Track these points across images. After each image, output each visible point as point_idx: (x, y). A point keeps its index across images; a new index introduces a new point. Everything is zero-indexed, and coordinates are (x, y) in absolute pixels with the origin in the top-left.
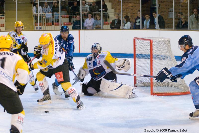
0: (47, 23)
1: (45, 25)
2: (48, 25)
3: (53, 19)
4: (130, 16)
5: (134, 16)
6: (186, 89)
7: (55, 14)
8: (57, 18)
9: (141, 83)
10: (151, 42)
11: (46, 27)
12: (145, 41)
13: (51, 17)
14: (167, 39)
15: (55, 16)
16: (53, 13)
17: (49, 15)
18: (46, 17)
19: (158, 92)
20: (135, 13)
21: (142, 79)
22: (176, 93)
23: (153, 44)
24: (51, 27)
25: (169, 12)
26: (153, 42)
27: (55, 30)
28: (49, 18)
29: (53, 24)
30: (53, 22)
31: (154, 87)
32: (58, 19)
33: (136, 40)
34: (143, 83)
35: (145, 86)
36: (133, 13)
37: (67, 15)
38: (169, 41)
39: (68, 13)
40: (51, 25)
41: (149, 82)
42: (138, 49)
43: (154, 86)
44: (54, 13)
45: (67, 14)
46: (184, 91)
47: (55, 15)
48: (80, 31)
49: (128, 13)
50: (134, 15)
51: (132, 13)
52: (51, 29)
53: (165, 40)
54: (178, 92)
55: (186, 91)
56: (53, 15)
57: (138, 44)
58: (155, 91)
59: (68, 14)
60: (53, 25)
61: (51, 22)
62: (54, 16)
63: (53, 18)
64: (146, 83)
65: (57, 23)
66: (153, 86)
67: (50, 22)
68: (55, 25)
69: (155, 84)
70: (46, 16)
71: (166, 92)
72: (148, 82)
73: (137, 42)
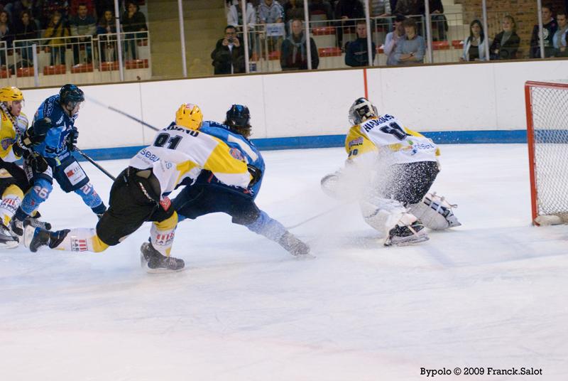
1: (267, 58)
5: (521, 21)
9: (552, 214)
11: (270, 62)
13: (282, 34)
16: (286, 23)
17: (277, 28)
18: (268, 35)
21: (555, 202)
28: (276, 37)
34: (559, 214)
35: (563, 222)
37: (327, 27)
42: (539, 114)
45: (328, 23)
48: (368, 70)
56: (287, 29)
57: (539, 100)
70: (268, 31)
73: (536, 94)
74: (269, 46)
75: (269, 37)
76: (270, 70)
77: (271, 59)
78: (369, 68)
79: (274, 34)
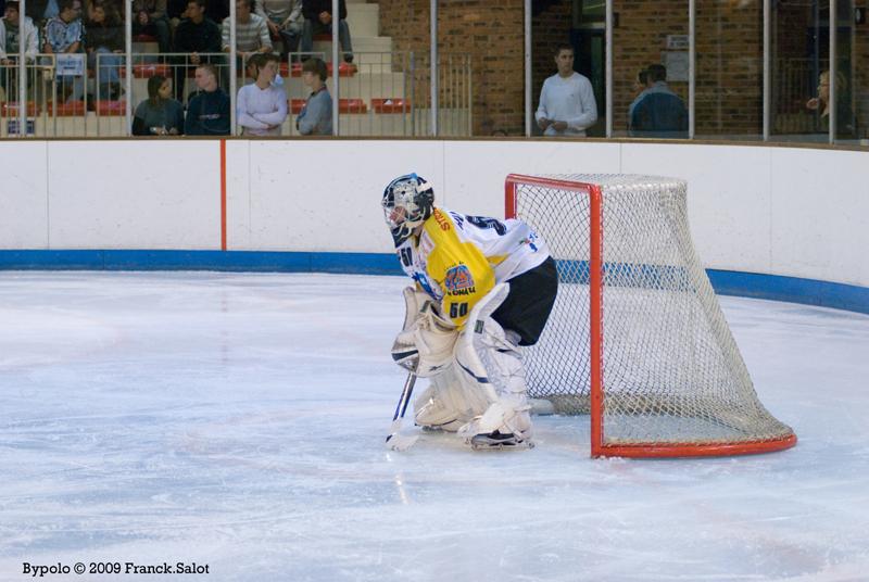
0: (60, 101)
1: (54, 113)
2: (69, 114)
3: (92, 85)
4: (473, 73)
5: (492, 72)
6: (763, 425)
7: (101, 57)
8: (112, 77)
9: (541, 397)
10: (595, 196)
11: (59, 119)
12: (562, 193)
13: (81, 73)
14: (674, 185)
15: (100, 69)
16: (88, 53)
17: (74, 62)
18: (59, 73)
19: (627, 440)
20: (495, 59)
21: (546, 377)
22: (715, 444)
24: (79, 120)
25: (663, 52)
27: (102, 135)
28: (71, 77)
29: (91, 108)
30: (91, 97)
31: (606, 416)
32: (118, 84)
33: (520, 187)
34: (551, 398)
35: (557, 411)
36: (486, 59)
37: (158, 65)
38: (680, 193)
39: (165, 54)
40: (81, 113)
41: (579, 391)
43: (607, 410)
44: (98, 55)
45: (162, 57)
46: (751, 438)
47: (101, 63)
48: (229, 143)
49: (460, 58)
50: (491, 65)
51: (482, 58)
52: (81, 134)
53: (662, 186)
54: (724, 441)
55: (760, 437)
56: (91, 66)
57: (527, 206)
58: (611, 437)
59: (167, 57)
60: (92, 114)
61: (82, 99)
62: (98, 66)
63: (92, 75)
64: (565, 395)
65: (111, 105)
66: (602, 412)
67: (74, 98)
68: (104, 113)
69: (610, 401)
70: (59, 67)
71: (663, 440)
72: (573, 392)
73: (524, 195)
74: (59, 91)
75: (60, 77)
76: (59, 135)
77: (60, 114)
78: (230, 139)
79: (69, 73)
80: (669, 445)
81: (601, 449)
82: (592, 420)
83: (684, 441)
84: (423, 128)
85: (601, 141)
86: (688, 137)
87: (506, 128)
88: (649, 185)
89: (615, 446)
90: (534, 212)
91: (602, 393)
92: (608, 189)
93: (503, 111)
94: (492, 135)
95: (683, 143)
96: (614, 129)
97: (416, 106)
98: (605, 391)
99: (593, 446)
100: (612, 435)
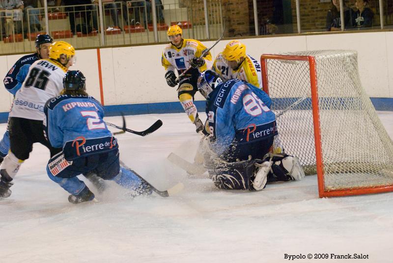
4: (222, 6)
10: (311, 61)
19: (337, 187)
23: (317, 67)
26: (317, 63)
31: (325, 176)
38: (355, 58)
39: (63, 7)
40: (22, 41)
42: (273, 83)
43: (326, 173)
48: (101, 50)
53: (345, 54)
57: (273, 71)
60: (27, 40)
66: (323, 173)
69: (327, 168)
71: (356, 186)
73: (270, 65)
78: (102, 48)
80: (360, 188)
81: (325, 193)
82: (318, 178)
83: (366, 186)
84: (202, 35)
85: (295, 35)
86: (341, 30)
87: (241, 32)
88: (339, 55)
89: (331, 191)
90: (276, 73)
91: (323, 164)
92: (318, 58)
93: (239, 24)
94: (235, 36)
95: (339, 33)
96: (301, 29)
97: (195, 25)
98: (324, 163)
99: (320, 191)
100: (329, 185)
